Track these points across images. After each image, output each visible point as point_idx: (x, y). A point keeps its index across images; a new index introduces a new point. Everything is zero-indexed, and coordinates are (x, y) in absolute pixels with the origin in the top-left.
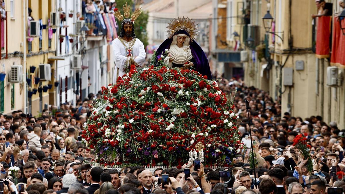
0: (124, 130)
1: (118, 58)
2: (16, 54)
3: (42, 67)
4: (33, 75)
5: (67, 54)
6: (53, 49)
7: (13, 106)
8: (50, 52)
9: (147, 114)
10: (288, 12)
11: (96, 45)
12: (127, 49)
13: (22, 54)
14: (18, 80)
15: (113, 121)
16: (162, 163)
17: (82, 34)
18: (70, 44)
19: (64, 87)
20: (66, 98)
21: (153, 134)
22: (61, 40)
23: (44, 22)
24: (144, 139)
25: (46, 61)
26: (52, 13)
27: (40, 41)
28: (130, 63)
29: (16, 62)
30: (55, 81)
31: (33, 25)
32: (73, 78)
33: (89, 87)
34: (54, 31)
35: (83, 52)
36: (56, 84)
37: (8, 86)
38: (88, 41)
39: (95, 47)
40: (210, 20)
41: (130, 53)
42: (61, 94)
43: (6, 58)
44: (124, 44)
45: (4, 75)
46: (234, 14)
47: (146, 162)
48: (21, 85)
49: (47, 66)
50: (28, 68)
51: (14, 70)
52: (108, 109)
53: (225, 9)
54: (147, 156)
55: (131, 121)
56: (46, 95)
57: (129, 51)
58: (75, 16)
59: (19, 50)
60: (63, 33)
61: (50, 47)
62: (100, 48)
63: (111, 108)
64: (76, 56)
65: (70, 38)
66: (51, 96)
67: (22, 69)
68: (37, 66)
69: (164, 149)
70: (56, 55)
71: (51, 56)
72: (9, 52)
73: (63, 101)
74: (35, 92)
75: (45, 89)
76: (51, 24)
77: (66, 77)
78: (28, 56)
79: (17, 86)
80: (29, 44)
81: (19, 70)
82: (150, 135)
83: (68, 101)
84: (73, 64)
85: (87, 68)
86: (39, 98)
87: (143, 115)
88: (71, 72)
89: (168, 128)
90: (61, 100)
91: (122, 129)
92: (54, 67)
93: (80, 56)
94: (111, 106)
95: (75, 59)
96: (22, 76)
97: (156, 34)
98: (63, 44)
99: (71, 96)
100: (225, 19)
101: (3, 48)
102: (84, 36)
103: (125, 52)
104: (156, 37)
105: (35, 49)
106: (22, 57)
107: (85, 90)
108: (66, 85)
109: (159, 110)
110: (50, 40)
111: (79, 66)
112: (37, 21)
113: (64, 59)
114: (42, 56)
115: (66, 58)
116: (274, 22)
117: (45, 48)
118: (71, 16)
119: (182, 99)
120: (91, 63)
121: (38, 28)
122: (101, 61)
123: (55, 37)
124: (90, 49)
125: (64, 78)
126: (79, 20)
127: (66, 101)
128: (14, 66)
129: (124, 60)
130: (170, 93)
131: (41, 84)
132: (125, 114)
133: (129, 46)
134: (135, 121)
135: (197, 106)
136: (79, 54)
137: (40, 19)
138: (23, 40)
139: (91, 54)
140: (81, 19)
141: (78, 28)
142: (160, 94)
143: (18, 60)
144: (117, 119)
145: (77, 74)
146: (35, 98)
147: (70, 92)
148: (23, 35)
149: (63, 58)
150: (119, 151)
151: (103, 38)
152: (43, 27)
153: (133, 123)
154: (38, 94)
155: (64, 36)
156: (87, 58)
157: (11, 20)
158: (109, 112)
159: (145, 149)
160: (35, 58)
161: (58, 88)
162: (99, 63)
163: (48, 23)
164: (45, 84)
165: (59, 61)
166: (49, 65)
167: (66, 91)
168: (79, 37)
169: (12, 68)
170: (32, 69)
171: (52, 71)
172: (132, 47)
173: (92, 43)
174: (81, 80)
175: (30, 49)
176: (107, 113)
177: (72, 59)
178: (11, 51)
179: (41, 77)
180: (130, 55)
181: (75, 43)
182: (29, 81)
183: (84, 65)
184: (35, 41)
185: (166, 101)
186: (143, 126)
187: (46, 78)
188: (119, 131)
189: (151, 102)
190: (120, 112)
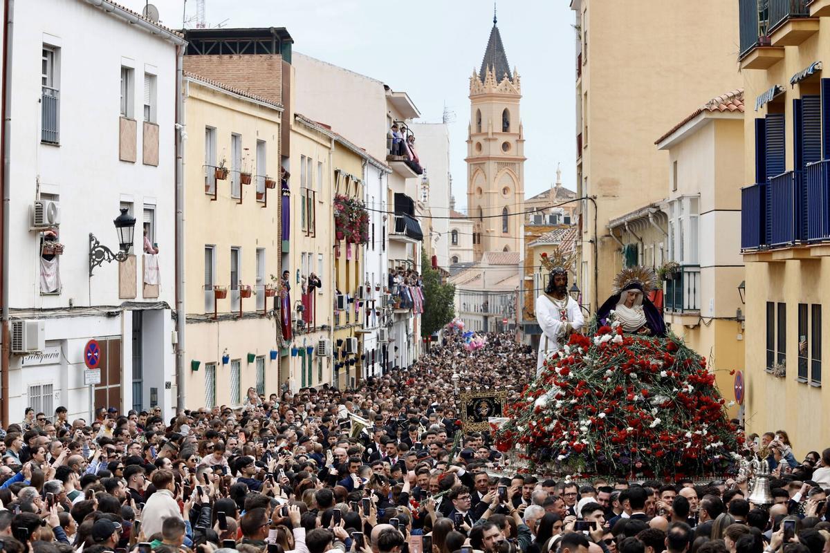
0: (592, 427)
1: (550, 324)
2: (323, 328)
3: (349, 341)
4: (340, 348)
5: (374, 327)
6: (360, 322)
7: (320, 379)
8: (357, 325)
9: (620, 404)
10: (594, 284)
11: (403, 318)
12: (560, 310)
13: (329, 327)
14: (325, 354)
15: (570, 415)
16: (642, 474)
17: (388, 307)
18: (377, 317)
19: (370, 361)
20: (373, 371)
21: (634, 433)
22: (368, 313)
23: (351, 296)
24: (622, 441)
25: (353, 334)
26: (359, 287)
27: (348, 314)
28: (567, 329)
29: (324, 336)
30: (361, 354)
31: (341, 299)
32: (380, 351)
33: (395, 360)
34: (361, 305)
35: (390, 325)
36: (363, 357)
37: (316, 359)
38: (395, 314)
39: (401, 319)
40: (516, 292)
41: (564, 315)
42: (368, 367)
43: (314, 331)
44: (555, 304)
45: (313, 348)
46: (541, 286)
47: (624, 474)
48: (329, 359)
49: (354, 339)
50: (336, 342)
51: (322, 344)
52: (559, 397)
53: (532, 281)
54: (626, 465)
55: (602, 415)
56: (352, 368)
57: (563, 313)
58: (382, 289)
59: (326, 324)
60: (370, 306)
61: (356, 321)
62: (407, 321)
63: (562, 396)
64: (383, 329)
65: (376, 311)
66: (358, 369)
67: (329, 342)
68: (344, 340)
69: (648, 455)
70: (363, 328)
71: (357, 329)
72: (317, 326)
73: (370, 375)
74: (342, 365)
75: (352, 362)
76: (359, 298)
77: (373, 350)
78: (335, 330)
79: (325, 359)
80: (337, 317)
81: (326, 343)
82: (629, 435)
83: (375, 374)
84: (380, 338)
85: (393, 340)
86: (346, 371)
87: (616, 406)
88: (378, 344)
89: (653, 425)
90: (368, 373)
91: (588, 426)
92: (361, 340)
93: (387, 329)
94: (563, 393)
95: (382, 331)
96: (329, 349)
97: (462, 306)
98: (370, 317)
99: (378, 369)
100: (531, 291)
101: (311, 322)
102: (391, 309)
103: (557, 314)
104: (462, 310)
105: (342, 323)
106: (329, 331)
107: (392, 362)
108: (373, 358)
109: (636, 398)
110: (357, 314)
111: (386, 339)
112: (344, 294)
113: (370, 333)
114: (349, 330)
115: (372, 331)
116: (581, 295)
117: (352, 321)
118: (378, 289)
119: (667, 382)
120: (397, 335)
121: (345, 301)
122: (407, 334)
123: (362, 310)
124: (397, 322)
125: (370, 351)
126: (385, 293)
127: (373, 374)
128: (321, 340)
129: (558, 326)
130: (647, 374)
131: (348, 357)
132: (588, 404)
133: (562, 305)
134: (607, 414)
135: (688, 391)
136: (386, 327)
137: (348, 293)
138: (330, 314)
139: (398, 326)
140: (388, 292)
141: (385, 301)
142: (633, 375)
143: (325, 334)
144: (576, 411)
145: (384, 347)
146: (342, 371)
147: (377, 365)
148: (330, 309)
149: (370, 331)
150: (589, 459)
151: (410, 310)
152: (350, 301)
153: (604, 418)
154: (345, 367)
155: (370, 309)
156: (394, 330)
157: (319, 294)
158: (561, 401)
159: (623, 455)
160: (342, 331)
161: (364, 361)
162: (405, 336)
163: (355, 296)
164: (352, 357)
165: (365, 334)
166: (356, 339)
167: (373, 364)
168: (386, 309)
169: (320, 342)
170: (339, 342)
171: (359, 343)
172: (566, 307)
173: (399, 316)
174: (387, 352)
175: (337, 323)
176: (559, 403)
177: (379, 332)
178: (319, 324)
179: (348, 351)
180: (564, 319)
181: (382, 316)
182: (336, 354)
183: (391, 338)
184: (343, 315)
185: (643, 385)
186: (618, 421)
187: (353, 351)
188: (583, 429)
189: (623, 386)
190: (580, 401)
